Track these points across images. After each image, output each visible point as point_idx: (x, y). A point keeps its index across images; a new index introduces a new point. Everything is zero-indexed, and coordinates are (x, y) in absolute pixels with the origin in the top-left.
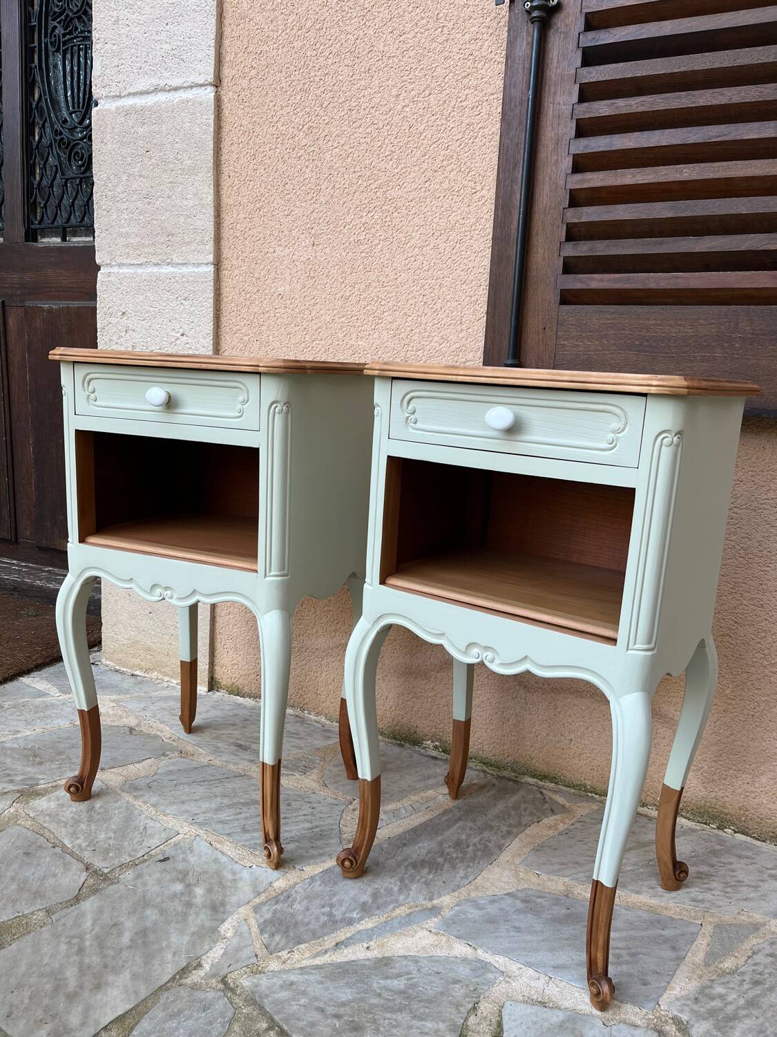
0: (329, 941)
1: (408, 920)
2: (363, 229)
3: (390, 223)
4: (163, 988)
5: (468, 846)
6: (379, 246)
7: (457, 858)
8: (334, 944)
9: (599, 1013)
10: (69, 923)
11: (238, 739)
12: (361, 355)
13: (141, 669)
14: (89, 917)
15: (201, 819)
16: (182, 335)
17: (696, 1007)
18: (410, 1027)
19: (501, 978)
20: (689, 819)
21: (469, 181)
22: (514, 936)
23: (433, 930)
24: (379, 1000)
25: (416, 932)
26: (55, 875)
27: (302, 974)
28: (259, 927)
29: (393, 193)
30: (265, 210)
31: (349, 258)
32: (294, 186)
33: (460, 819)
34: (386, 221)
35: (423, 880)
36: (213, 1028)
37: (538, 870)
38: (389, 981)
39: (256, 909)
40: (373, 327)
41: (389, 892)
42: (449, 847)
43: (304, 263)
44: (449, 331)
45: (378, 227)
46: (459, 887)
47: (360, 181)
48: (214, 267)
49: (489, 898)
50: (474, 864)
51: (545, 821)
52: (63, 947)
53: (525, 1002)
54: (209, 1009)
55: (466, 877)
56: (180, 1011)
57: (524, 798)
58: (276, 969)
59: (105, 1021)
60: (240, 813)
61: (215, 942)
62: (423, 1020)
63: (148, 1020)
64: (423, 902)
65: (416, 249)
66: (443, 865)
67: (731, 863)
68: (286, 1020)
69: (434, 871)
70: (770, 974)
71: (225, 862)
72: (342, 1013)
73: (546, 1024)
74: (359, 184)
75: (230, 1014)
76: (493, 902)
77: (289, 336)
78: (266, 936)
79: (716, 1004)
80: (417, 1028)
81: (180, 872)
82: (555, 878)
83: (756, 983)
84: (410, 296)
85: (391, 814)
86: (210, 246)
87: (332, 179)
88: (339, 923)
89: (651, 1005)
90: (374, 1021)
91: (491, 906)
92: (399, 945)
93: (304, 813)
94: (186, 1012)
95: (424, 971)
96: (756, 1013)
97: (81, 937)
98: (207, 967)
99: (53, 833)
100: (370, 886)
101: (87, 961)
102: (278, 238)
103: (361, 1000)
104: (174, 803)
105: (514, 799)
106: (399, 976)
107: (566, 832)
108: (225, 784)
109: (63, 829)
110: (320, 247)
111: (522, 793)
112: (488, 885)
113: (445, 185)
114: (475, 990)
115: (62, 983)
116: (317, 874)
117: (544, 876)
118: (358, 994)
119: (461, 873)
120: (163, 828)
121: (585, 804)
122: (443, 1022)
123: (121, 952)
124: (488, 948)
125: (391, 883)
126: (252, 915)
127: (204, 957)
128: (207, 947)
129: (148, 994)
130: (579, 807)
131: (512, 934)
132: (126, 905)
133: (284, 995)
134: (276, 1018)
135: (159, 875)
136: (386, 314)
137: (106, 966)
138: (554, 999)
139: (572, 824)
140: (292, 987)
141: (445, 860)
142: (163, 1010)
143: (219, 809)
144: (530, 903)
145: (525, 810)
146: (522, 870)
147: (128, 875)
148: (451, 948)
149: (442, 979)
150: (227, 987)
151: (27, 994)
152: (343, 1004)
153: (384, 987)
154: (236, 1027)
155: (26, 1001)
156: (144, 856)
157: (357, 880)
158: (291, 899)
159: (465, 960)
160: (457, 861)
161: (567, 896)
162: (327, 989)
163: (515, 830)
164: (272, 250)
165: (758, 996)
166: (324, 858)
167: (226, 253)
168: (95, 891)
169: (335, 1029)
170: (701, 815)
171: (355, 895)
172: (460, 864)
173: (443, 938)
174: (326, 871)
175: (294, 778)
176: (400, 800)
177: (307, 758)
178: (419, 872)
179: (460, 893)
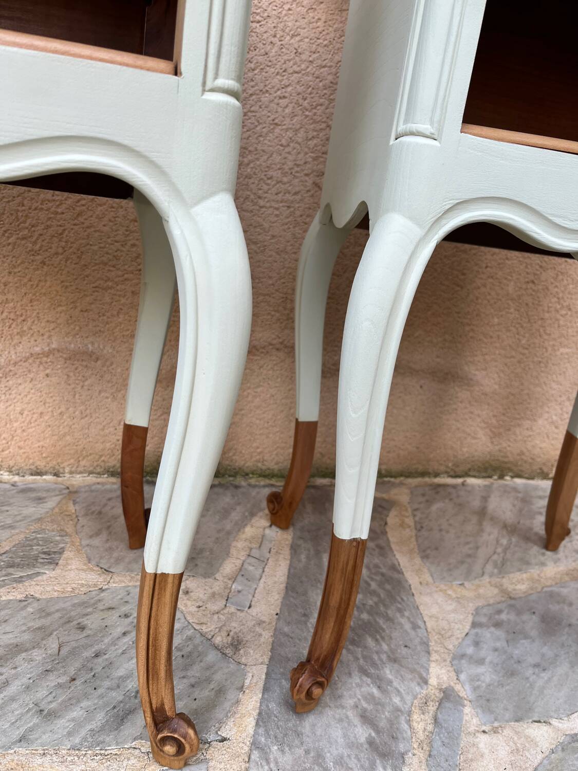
1: (448, 734)
5: (369, 585)
7: (376, 603)
22: (550, 679)
23: (484, 728)
25: (475, 746)
35: (384, 657)
37: (455, 579)
41: (370, 698)
46: (425, 644)
49: (467, 641)
50: (400, 603)
51: (390, 521)
55: (415, 627)
64: (425, 692)
66: (375, 621)
69: (379, 637)
76: (477, 644)
82: (477, 581)
85: (240, 578)
91: (484, 652)
93: (120, 630)
100: (343, 707)
107: (420, 527)
112: (445, 624)
116: (256, 733)
117: (468, 585)
125: (360, 686)
131: (545, 676)
139: (414, 516)
141: (369, 613)
146: (444, 588)
148: (533, 742)
159: (563, 748)
161: (511, 598)
166: (232, 696)
170: (486, 470)
171: (345, 736)
172: (389, 612)
173: (507, 732)
174: (262, 719)
175: (45, 577)
176: (228, 554)
177: (36, 538)
178: (366, 647)
179: (436, 652)
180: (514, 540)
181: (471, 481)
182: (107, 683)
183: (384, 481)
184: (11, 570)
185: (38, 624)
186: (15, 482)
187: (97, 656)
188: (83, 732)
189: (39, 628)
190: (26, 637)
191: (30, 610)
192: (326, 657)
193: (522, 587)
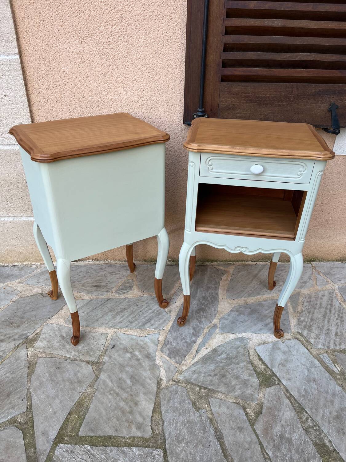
0: (193, 351)
1: (210, 333)
2: (110, 35)
3: (126, 33)
4: (157, 393)
5: (208, 298)
6: (121, 45)
7: (207, 304)
8: (195, 352)
9: (279, 339)
10: (104, 387)
11: (93, 283)
12: (117, 104)
13: (18, 262)
14: (108, 381)
15: (110, 324)
16: (5, 96)
17: (300, 327)
18: (237, 368)
19: (249, 340)
20: (262, 262)
21: (168, 12)
23: (219, 333)
24: (222, 364)
25: (215, 336)
26: (79, 372)
27: (194, 367)
28: (168, 357)
29: (126, 16)
30: (47, 21)
31: (104, 52)
32: (64, 8)
33: (197, 289)
34: (123, 32)
35: (204, 317)
36: (185, 398)
37: (233, 298)
38: (221, 356)
39: (162, 351)
40: (122, 89)
41: (197, 325)
42: (202, 301)
43: (77, 54)
44: (163, 91)
45: (119, 34)
46: (216, 315)
47: (105, 7)
48: (19, 56)
49: (227, 315)
50: (214, 304)
51: (223, 278)
52: (110, 397)
53: (260, 345)
54: (178, 392)
55: (215, 310)
56: (170, 398)
57: (211, 271)
58: (186, 369)
59: (150, 413)
60: (123, 316)
61: (159, 369)
62: (239, 364)
63: (163, 406)
64: (210, 325)
65: (142, 48)
66: (205, 308)
67: (281, 274)
68: (203, 384)
69: (204, 312)
70: (310, 308)
71: (136, 338)
72: (216, 373)
73: (269, 350)
74: (105, 9)
75: (185, 391)
76: (229, 315)
77: (74, 95)
78: (173, 359)
79: (304, 323)
80: (239, 367)
81: (124, 349)
82: (240, 299)
83: (309, 312)
84: (141, 73)
86: (15, 43)
87: (88, 5)
88: (191, 344)
89: (290, 331)
90: (227, 371)
91: (230, 317)
92: (215, 343)
93: (145, 306)
94: (172, 397)
95: (227, 348)
96: (314, 322)
97: (112, 389)
98: (164, 378)
99: (59, 355)
100: (190, 326)
101: (123, 397)
102: (58, 39)
103: (218, 366)
104: (94, 322)
105: (208, 273)
106: (222, 353)
107: (231, 281)
108: (106, 306)
109: (61, 351)
110: (86, 45)
111: (209, 270)
112: (223, 310)
113: (155, 13)
114: (245, 347)
115: (123, 409)
116: (170, 329)
117: (236, 300)
118: (215, 365)
119: (213, 309)
120: (100, 334)
121: (230, 267)
122: (244, 362)
123: (132, 388)
124: (239, 332)
125: (195, 322)
126: (162, 354)
127: (160, 376)
128: (158, 372)
129: (155, 398)
130: (229, 269)
131: (242, 324)
132: (117, 370)
133: (195, 376)
134: (199, 384)
135: (117, 354)
136: (129, 82)
137: (132, 395)
138: (266, 340)
139: (232, 277)
140: (196, 372)
141: (205, 306)
142: (165, 400)
143: (114, 318)
144: (238, 310)
145: (214, 276)
146: (228, 300)
147: (106, 359)
148: (229, 337)
149: (234, 348)
150: (177, 382)
151: (115, 420)
152: (214, 370)
153: (221, 359)
154: (191, 394)
155: (117, 422)
156: (104, 349)
157: (184, 326)
158: (170, 342)
159: (235, 339)
160: (208, 305)
161: (247, 304)
162: (206, 368)
163: (217, 286)
164: (55, 46)
165: (312, 316)
166: (167, 322)
167: (24, 46)
168: (100, 370)
169: (218, 379)
170: (265, 259)
171: (188, 331)
172: (210, 306)
173: (224, 335)
174: (172, 327)
175: (129, 292)
176: (173, 288)
177: (127, 282)
178: (200, 314)
179: (217, 316)
180: (260, 286)
181: (259, 263)
182: (142, 317)
183: (228, 263)
184: (122, 291)
185: (128, 304)
186: (121, 264)
187: (140, 312)
188: (138, 326)
189: (129, 305)
190: (126, 307)
191: (127, 300)
192: (184, 317)
193: (252, 301)
